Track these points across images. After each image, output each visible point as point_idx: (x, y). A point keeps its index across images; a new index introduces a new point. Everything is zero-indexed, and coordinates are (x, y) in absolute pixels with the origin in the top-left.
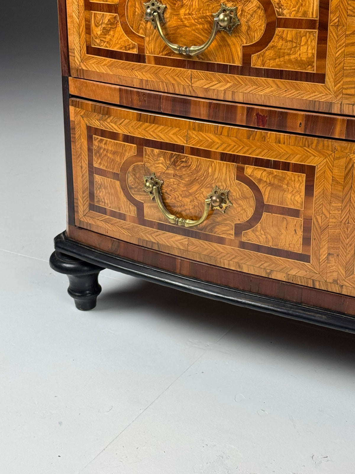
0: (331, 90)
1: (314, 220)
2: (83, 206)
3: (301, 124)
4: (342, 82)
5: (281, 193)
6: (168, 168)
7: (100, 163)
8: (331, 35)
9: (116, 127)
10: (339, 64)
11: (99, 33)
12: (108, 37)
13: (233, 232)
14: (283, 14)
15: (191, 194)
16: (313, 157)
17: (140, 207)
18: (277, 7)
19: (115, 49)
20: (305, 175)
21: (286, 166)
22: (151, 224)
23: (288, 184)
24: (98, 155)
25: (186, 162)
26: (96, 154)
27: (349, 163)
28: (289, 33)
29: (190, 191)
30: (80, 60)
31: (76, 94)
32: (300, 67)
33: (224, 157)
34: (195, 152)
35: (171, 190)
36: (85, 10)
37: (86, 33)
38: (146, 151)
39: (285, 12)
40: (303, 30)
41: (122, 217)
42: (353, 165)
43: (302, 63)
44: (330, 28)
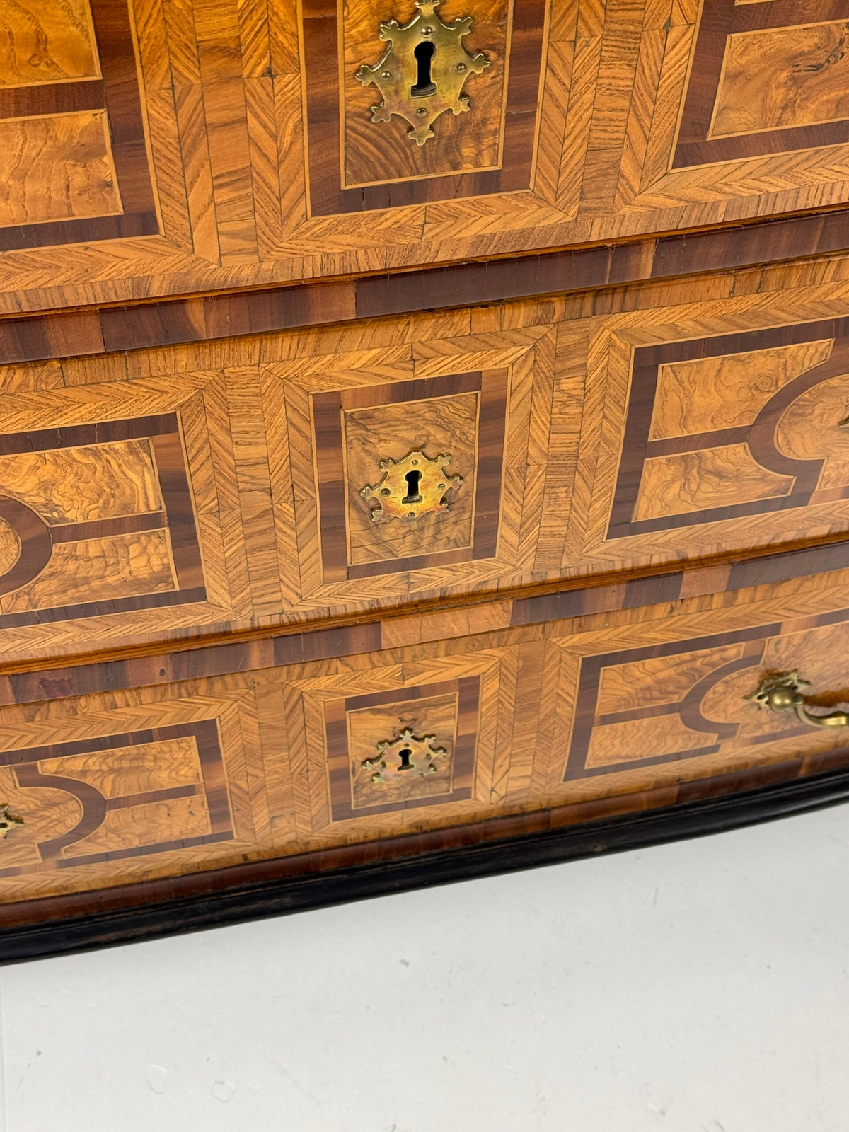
0: (224, 605)
1: (230, 788)
3: (162, 671)
4: (248, 590)
5: (144, 776)
8: (204, 527)
10: (235, 567)
13: (38, 854)
14: (65, 520)
16: (205, 708)
18: (45, 510)
20: (194, 737)
21: (145, 737)
23: (155, 759)
27: (290, 695)
32: (136, 590)
39: (70, 515)
40: (128, 536)
42: (301, 696)
43: (139, 583)
44: (199, 518)
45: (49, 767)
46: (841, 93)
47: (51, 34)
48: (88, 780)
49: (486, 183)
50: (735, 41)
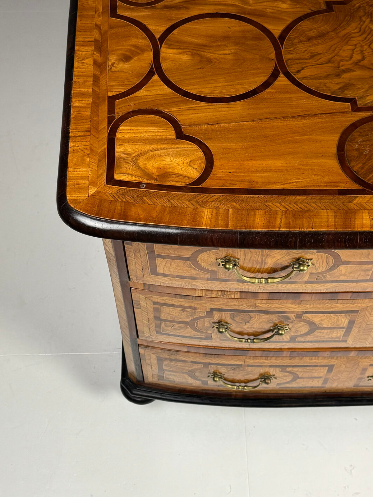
0: (350, 343)
1: (331, 378)
3: (327, 354)
4: (357, 341)
5: (311, 373)
8: (354, 330)
10: (357, 337)
11: (170, 329)
12: (178, 331)
16: (334, 362)
18: (319, 324)
19: (186, 335)
20: (328, 367)
21: (316, 366)
23: (316, 371)
24: (168, 366)
25: (243, 369)
26: (165, 365)
27: (356, 362)
28: (325, 331)
30: (149, 335)
31: (144, 344)
32: (331, 339)
33: (272, 366)
34: (251, 366)
37: (156, 328)
38: (210, 366)
39: (324, 325)
40: (335, 330)
42: (359, 362)
45: (289, 369)
48: (297, 373)
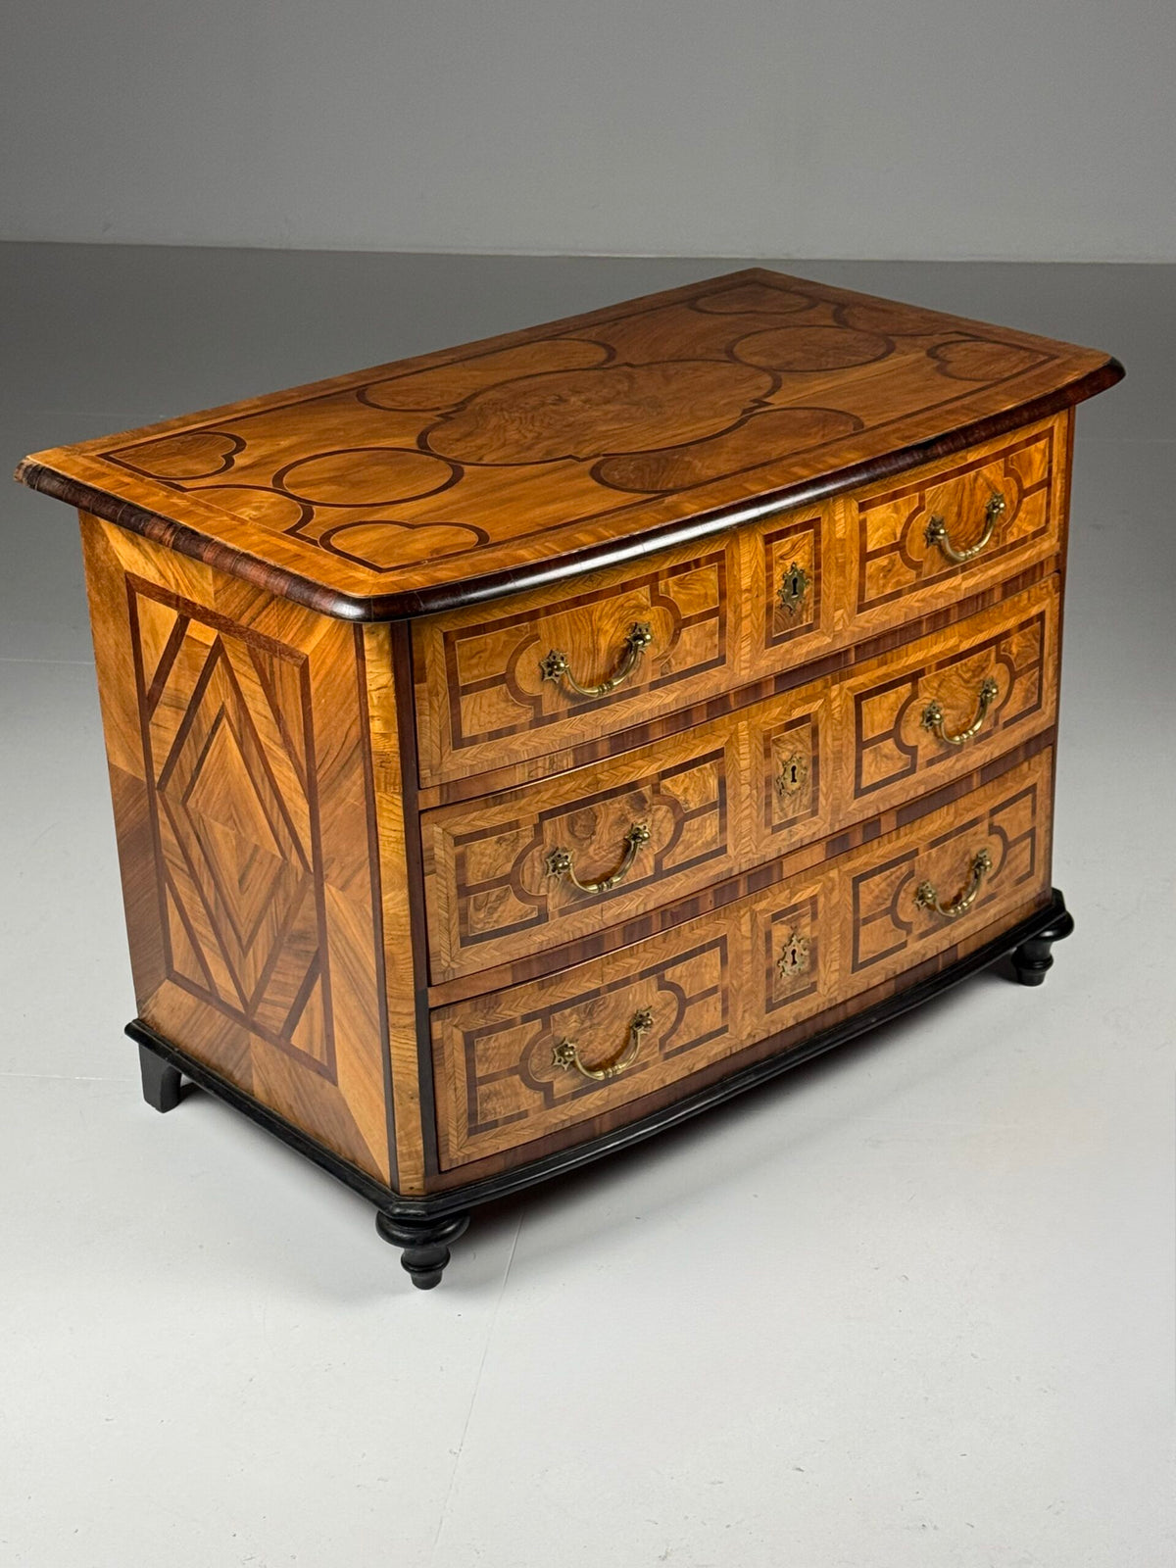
1: (730, 985)
2: (458, 1138)
3: (711, 901)
4: (740, 845)
6: (582, 1023)
7: (488, 1069)
8: (729, 807)
9: (511, 1013)
11: (482, 916)
12: (495, 916)
13: (657, 1048)
14: (689, 808)
15: (611, 1036)
17: (547, 1089)
18: (684, 803)
19: (507, 924)
21: (701, 950)
22: (563, 1100)
24: (484, 1059)
25: (604, 1003)
26: (480, 1061)
27: (752, 914)
28: (695, 823)
29: (611, 1033)
30: (449, 959)
31: (441, 1002)
32: (706, 849)
33: (643, 975)
34: (613, 987)
35: (588, 1045)
36: (459, 898)
37: (460, 924)
38: (554, 1019)
39: (691, 806)
41: (523, 1115)
42: (756, 914)
43: (707, 844)
44: (728, 801)
45: (669, 975)
46: (894, 580)
47: (709, 592)
48: (682, 984)
49: (809, 628)
50: (868, 563)
